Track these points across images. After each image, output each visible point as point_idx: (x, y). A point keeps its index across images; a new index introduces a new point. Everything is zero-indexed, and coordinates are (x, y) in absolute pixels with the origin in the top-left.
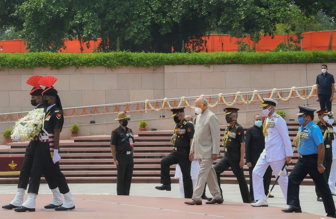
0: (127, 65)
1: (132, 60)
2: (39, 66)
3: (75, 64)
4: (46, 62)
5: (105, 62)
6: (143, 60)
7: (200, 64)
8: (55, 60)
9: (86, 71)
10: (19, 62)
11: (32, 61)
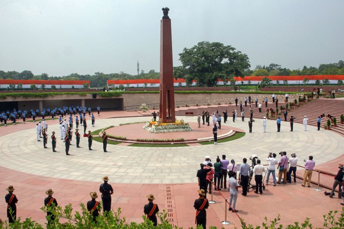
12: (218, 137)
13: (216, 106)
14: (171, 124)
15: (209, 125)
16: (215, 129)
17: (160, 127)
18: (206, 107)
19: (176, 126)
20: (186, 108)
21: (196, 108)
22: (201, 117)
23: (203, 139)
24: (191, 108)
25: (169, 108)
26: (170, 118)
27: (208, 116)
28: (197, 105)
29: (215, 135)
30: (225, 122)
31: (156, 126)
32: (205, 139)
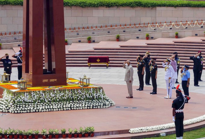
0: (140, 6)
1: (142, 4)
2: (101, 6)
3: (116, 5)
4: (104, 5)
5: (130, 5)
6: (147, 4)
7: (172, 6)
8: (108, 4)
9: (121, 8)
10: (92, 4)
11: (98, 4)
12: (185, 122)
13: (171, 41)
14: (57, 88)
15: (155, 92)
16: (178, 104)
17: (26, 97)
18: (143, 43)
19: (68, 94)
20: (90, 47)
21: (116, 45)
22: (136, 70)
23: (144, 128)
24: (103, 44)
25: (50, 43)
26: (51, 71)
27: (152, 68)
28: (118, 39)
29: (179, 118)
30: (196, 84)
31: (14, 93)
32: (150, 128)
